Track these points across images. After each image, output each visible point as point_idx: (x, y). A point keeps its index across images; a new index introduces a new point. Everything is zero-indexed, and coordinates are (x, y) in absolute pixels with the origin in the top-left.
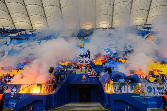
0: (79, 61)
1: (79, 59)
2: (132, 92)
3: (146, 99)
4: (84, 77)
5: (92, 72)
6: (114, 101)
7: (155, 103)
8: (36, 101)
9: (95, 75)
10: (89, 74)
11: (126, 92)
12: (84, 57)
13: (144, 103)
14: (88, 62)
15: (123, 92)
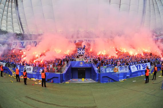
0: (78, 53)
1: (78, 52)
2: (112, 71)
3: (118, 75)
4: (81, 63)
5: (87, 60)
6: (103, 77)
7: (123, 76)
8: (54, 77)
9: (88, 62)
10: (85, 62)
11: (109, 72)
12: (82, 50)
13: (118, 77)
14: (84, 54)
15: (107, 72)
